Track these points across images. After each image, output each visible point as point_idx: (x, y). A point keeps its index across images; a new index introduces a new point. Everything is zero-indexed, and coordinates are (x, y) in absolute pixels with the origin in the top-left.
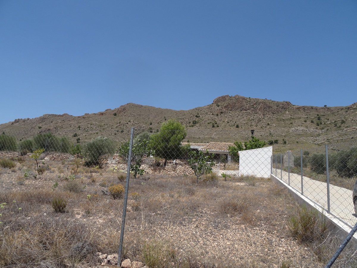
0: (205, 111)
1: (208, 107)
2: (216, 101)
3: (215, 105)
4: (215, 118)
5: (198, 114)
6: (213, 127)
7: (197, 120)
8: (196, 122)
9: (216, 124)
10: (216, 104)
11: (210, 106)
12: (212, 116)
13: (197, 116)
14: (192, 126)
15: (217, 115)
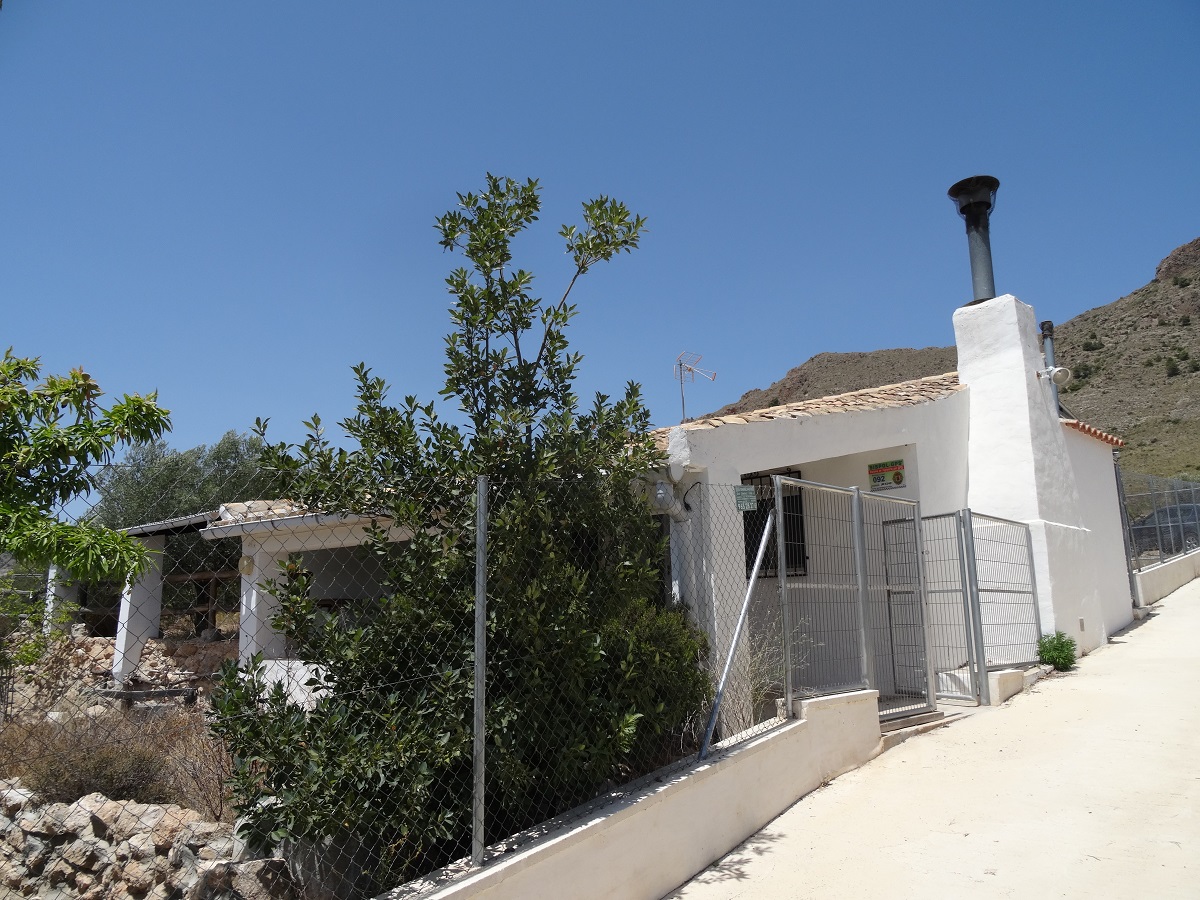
0: (1122, 320)
1: (1138, 298)
2: (1169, 269)
3: (1166, 285)
4: (1174, 337)
5: (1094, 336)
6: (1173, 372)
7: (1092, 359)
8: (1086, 368)
9: (1185, 358)
10: (1171, 281)
11: (1147, 292)
12: (1160, 332)
13: (1088, 347)
14: (1074, 389)
15: (1186, 322)
